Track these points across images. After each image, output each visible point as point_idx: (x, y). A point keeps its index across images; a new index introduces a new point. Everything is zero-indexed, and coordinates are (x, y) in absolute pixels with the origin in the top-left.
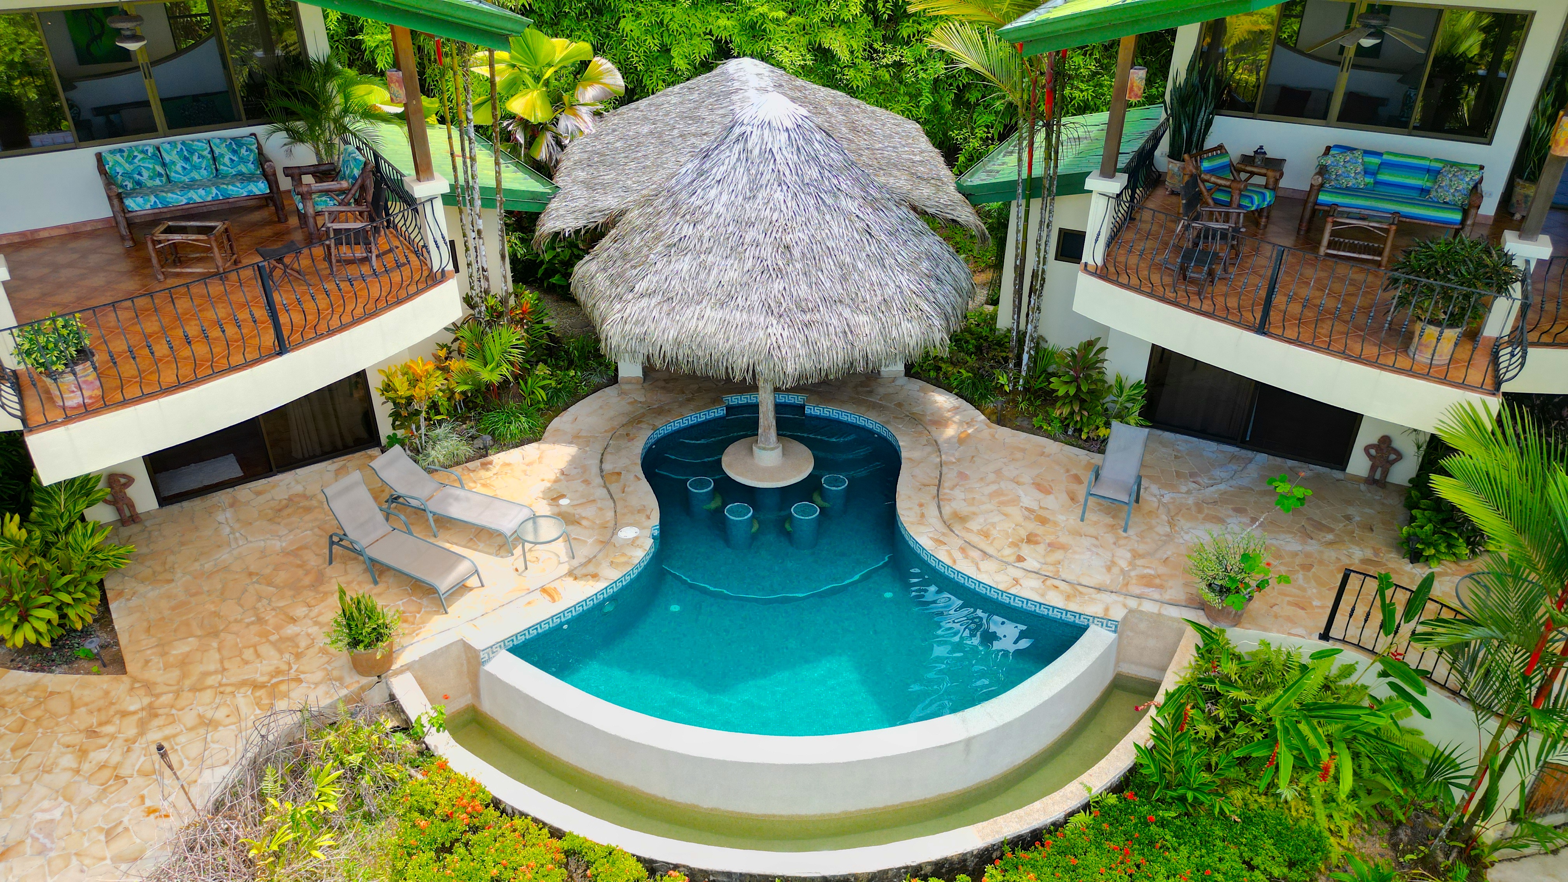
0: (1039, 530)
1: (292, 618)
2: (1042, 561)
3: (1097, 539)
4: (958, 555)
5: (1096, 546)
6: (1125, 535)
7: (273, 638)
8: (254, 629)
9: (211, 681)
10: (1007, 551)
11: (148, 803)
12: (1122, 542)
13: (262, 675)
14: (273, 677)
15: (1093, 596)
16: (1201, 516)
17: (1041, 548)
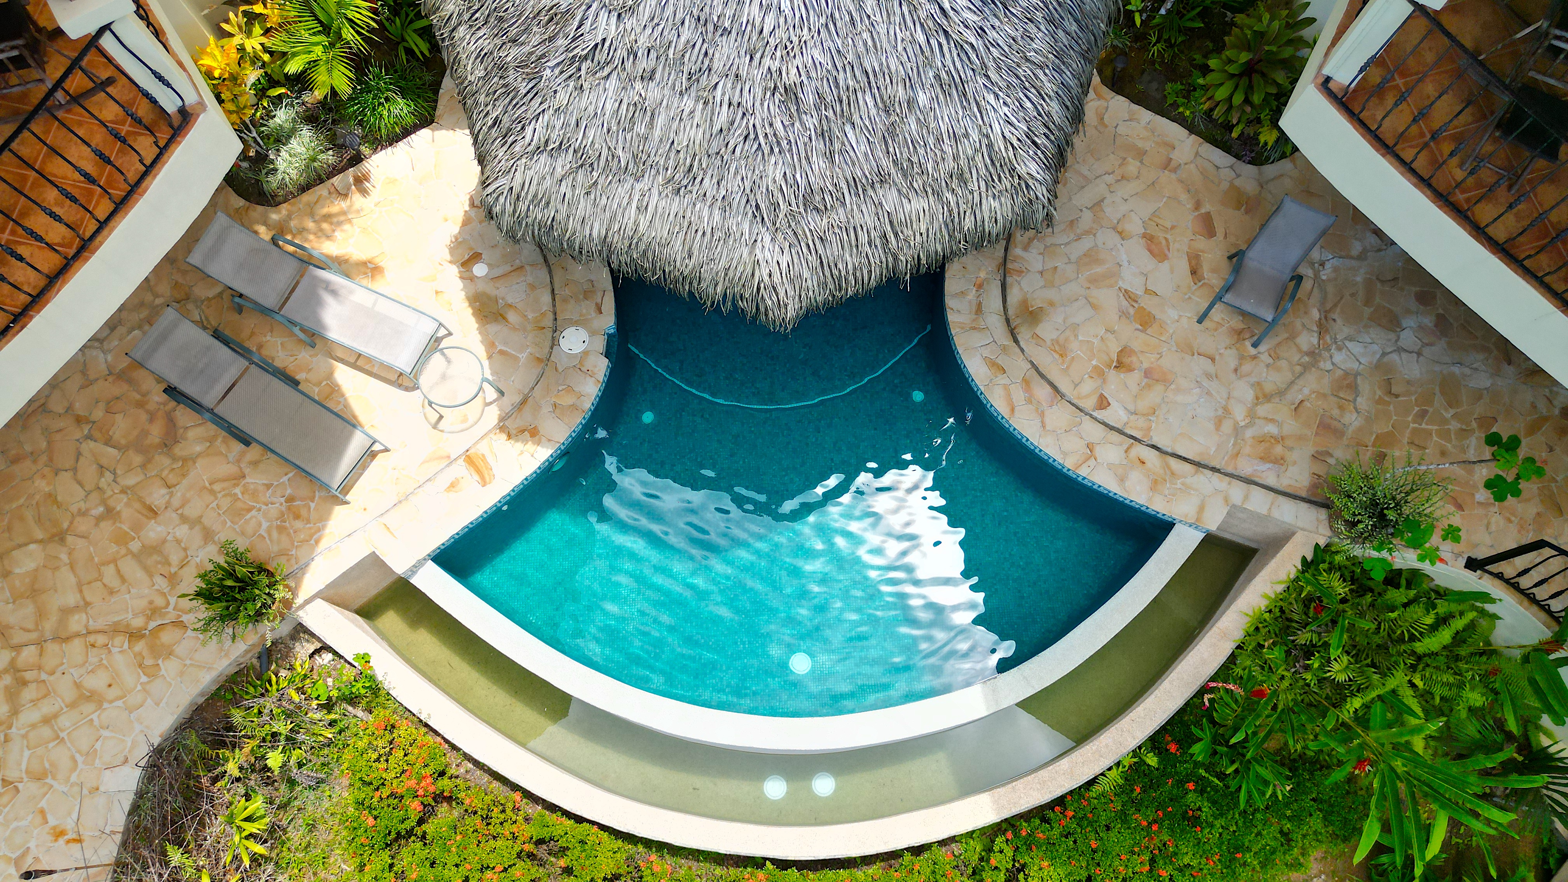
0: (1138, 341)
1: (151, 509)
2: (1131, 407)
3: (1213, 360)
4: (1019, 395)
5: (1209, 376)
6: (1253, 351)
7: (135, 546)
8: (106, 526)
9: (76, 623)
10: (1088, 386)
11: (52, 821)
12: (1247, 367)
13: (135, 615)
14: (149, 618)
15: (1189, 480)
16: (1368, 311)
17: (1134, 379)
